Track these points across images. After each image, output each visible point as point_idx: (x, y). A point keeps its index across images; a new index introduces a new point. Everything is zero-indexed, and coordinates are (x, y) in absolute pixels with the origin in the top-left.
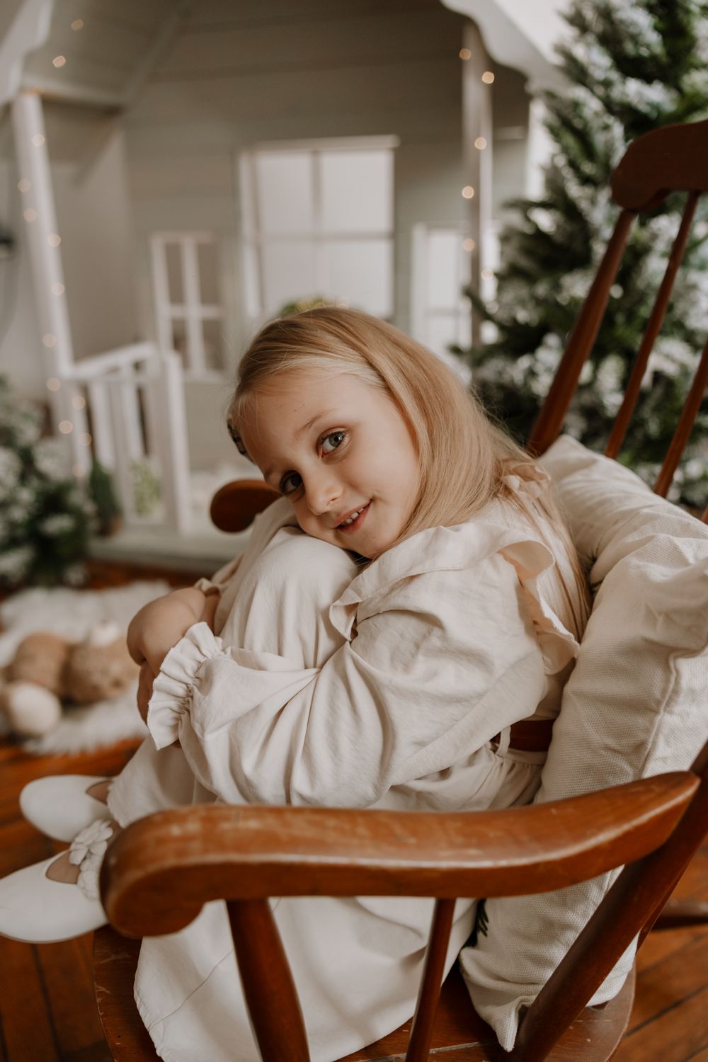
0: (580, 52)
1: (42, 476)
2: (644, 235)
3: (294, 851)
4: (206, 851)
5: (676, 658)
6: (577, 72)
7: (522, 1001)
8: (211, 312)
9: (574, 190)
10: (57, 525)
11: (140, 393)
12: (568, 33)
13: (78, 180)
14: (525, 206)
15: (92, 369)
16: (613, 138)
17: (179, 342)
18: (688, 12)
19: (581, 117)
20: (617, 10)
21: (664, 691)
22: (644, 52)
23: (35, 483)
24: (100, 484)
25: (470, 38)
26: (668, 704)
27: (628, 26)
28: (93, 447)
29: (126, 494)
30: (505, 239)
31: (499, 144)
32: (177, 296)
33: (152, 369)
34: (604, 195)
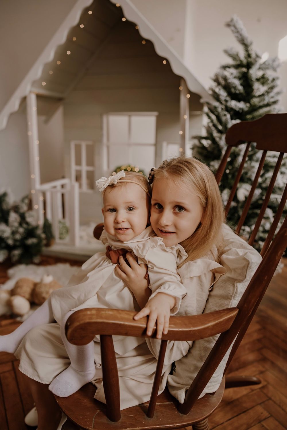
0: (217, 90)
1: (27, 223)
2: (237, 149)
3: (122, 321)
4: (97, 318)
5: (237, 282)
6: (216, 97)
7: (187, 388)
8: (90, 169)
9: (216, 134)
10: (32, 241)
11: (63, 195)
12: (214, 84)
13: (46, 122)
14: (200, 138)
15: (47, 186)
16: (227, 118)
17: (78, 178)
18: (252, 80)
19: (217, 111)
20: (229, 79)
21: (233, 292)
22: (237, 92)
23: (25, 226)
24: (47, 227)
25: (182, 83)
26: (234, 297)
27: (232, 84)
28: (45, 214)
29: (56, 231)
30: (193, 149)
31: (191, 116)
32: (78, 162)
33: (68, 188)
34: (224, 137)
